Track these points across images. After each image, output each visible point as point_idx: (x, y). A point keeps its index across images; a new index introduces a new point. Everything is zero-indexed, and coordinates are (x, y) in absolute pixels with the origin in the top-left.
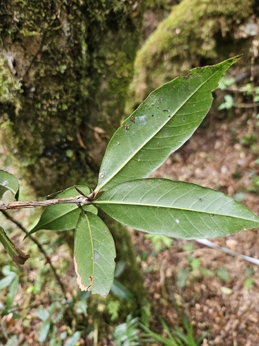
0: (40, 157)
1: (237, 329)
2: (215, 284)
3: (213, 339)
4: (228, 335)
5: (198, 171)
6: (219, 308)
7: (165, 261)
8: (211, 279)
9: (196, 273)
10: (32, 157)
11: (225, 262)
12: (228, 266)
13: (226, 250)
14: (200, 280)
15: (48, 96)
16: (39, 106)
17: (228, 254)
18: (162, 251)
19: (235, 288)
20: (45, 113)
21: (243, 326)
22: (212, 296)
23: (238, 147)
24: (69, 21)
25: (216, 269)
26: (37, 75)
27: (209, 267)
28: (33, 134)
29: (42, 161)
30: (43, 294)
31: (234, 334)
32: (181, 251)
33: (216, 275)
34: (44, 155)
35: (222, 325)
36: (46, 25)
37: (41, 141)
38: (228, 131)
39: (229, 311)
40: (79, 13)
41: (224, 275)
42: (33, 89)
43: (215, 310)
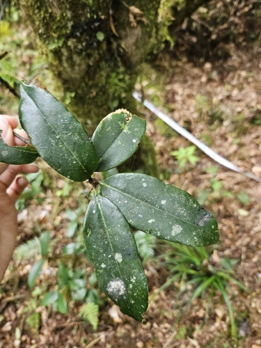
1: (248, 246)
2: (233, 206)
3: (223, 250)
4: (237, 250)
5: (235, 93)
6: (233, 226)
7: (187, 182)
8: (230, 201)
9: (216, 194)
11: (247, 187)
12: (249, 191)
14: (219, 201)
17: (252, 180)
18: (185, 172)
19: (253, 211)
21: (254, 243)
22: (228, 216)
25: (237, 193)
27: (230, 190)
30: (71, 200)
31: (244, 249)
32: (204, 173)
33: (236, 198)
35: (233, 241)
39: (243, 230)
41: (244, 198)
43: (230, 228)
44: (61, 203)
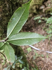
0: (3, 33)
1: (46, 66)
2: (41, 58)
3: (42, 69)
4: (45, 68)
6: (42, 62)
9: (37, 56)
10: (1, 34)
12: (43, 54)
13: (42, 50)
15: (4, 20)
16: (3, 22)
18: (30, 52)
19: (45, 58)
20: (4, 24)
21: (47, 65)
22: (41, 60)
23: (42, 30)
24: (8, 4)
26: (2, 15)
28: (2, 29)
29: (4, 34)
31: (46, 67)
32: (33, 52)
33: (41, 56)
34: (4, 33)
35: (43, 66)
36: (3, 5)
37: (3, 30)
38: (40, 27)
39: (44, 63)
40: (10, 3)
42: (1, 19)
44: (3, 66)
